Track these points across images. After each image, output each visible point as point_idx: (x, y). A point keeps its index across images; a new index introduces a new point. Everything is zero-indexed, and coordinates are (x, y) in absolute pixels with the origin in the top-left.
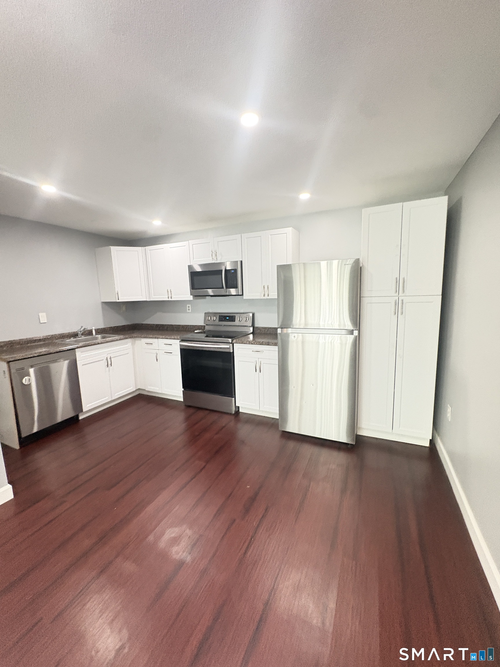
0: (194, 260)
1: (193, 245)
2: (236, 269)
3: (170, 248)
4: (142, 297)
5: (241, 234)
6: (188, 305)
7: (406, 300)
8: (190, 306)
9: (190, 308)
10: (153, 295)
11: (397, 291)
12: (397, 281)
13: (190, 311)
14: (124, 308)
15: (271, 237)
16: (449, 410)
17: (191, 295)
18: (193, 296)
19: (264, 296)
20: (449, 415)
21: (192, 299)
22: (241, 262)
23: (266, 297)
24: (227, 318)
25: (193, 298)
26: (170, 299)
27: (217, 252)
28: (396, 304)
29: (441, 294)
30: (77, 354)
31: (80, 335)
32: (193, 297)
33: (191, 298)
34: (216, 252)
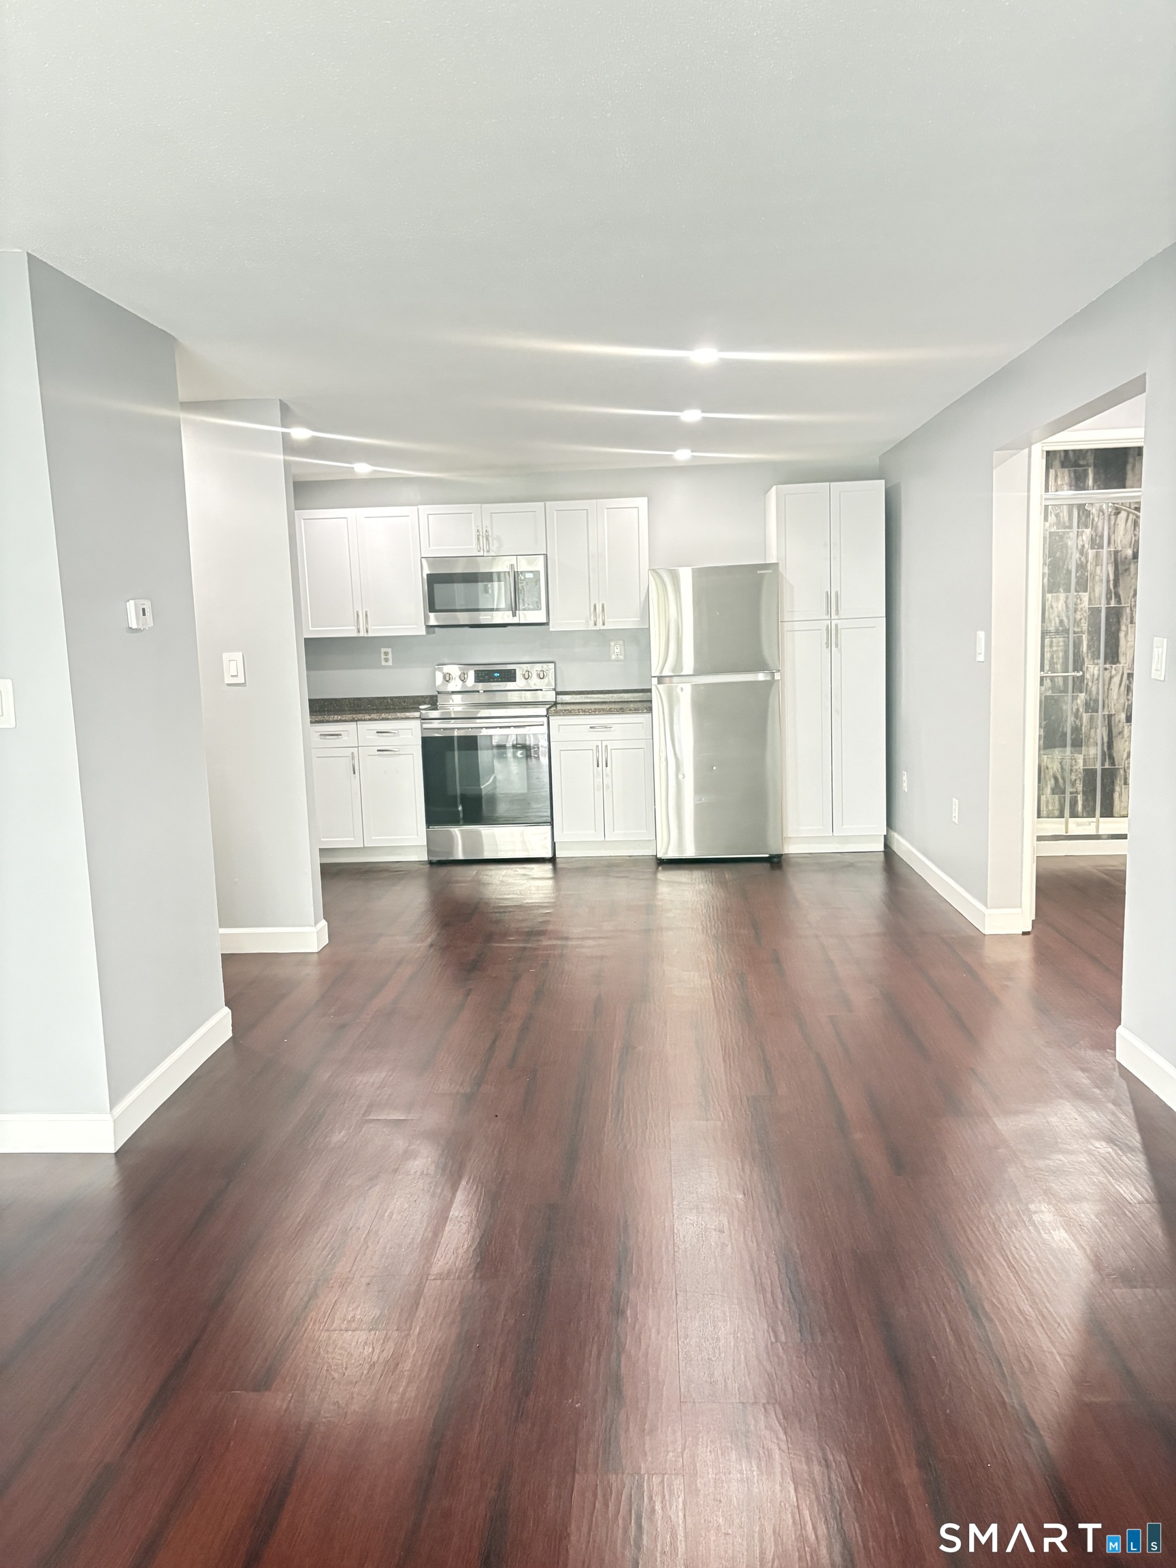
0: (431, 548)
1: (428, 515)
2: (538, 571)
5: (546, 503)
6: (383, 650)
7: (841, 624)
8: (389, 650)
9: (390, 656)
10: (310, 627)
11: (829, 612)
12: (828, 597)
13: (390, 663)
15: (608, 513)
16: (905, 778)
19: (595, 625)
20: (905, 785)
22: (545, 557)
23: (600, 626)
24: (496, 675)
26: (362, 634)
27: (490, 535)
28: (828, 630)
29: (884, 615)
34: (488, 535)
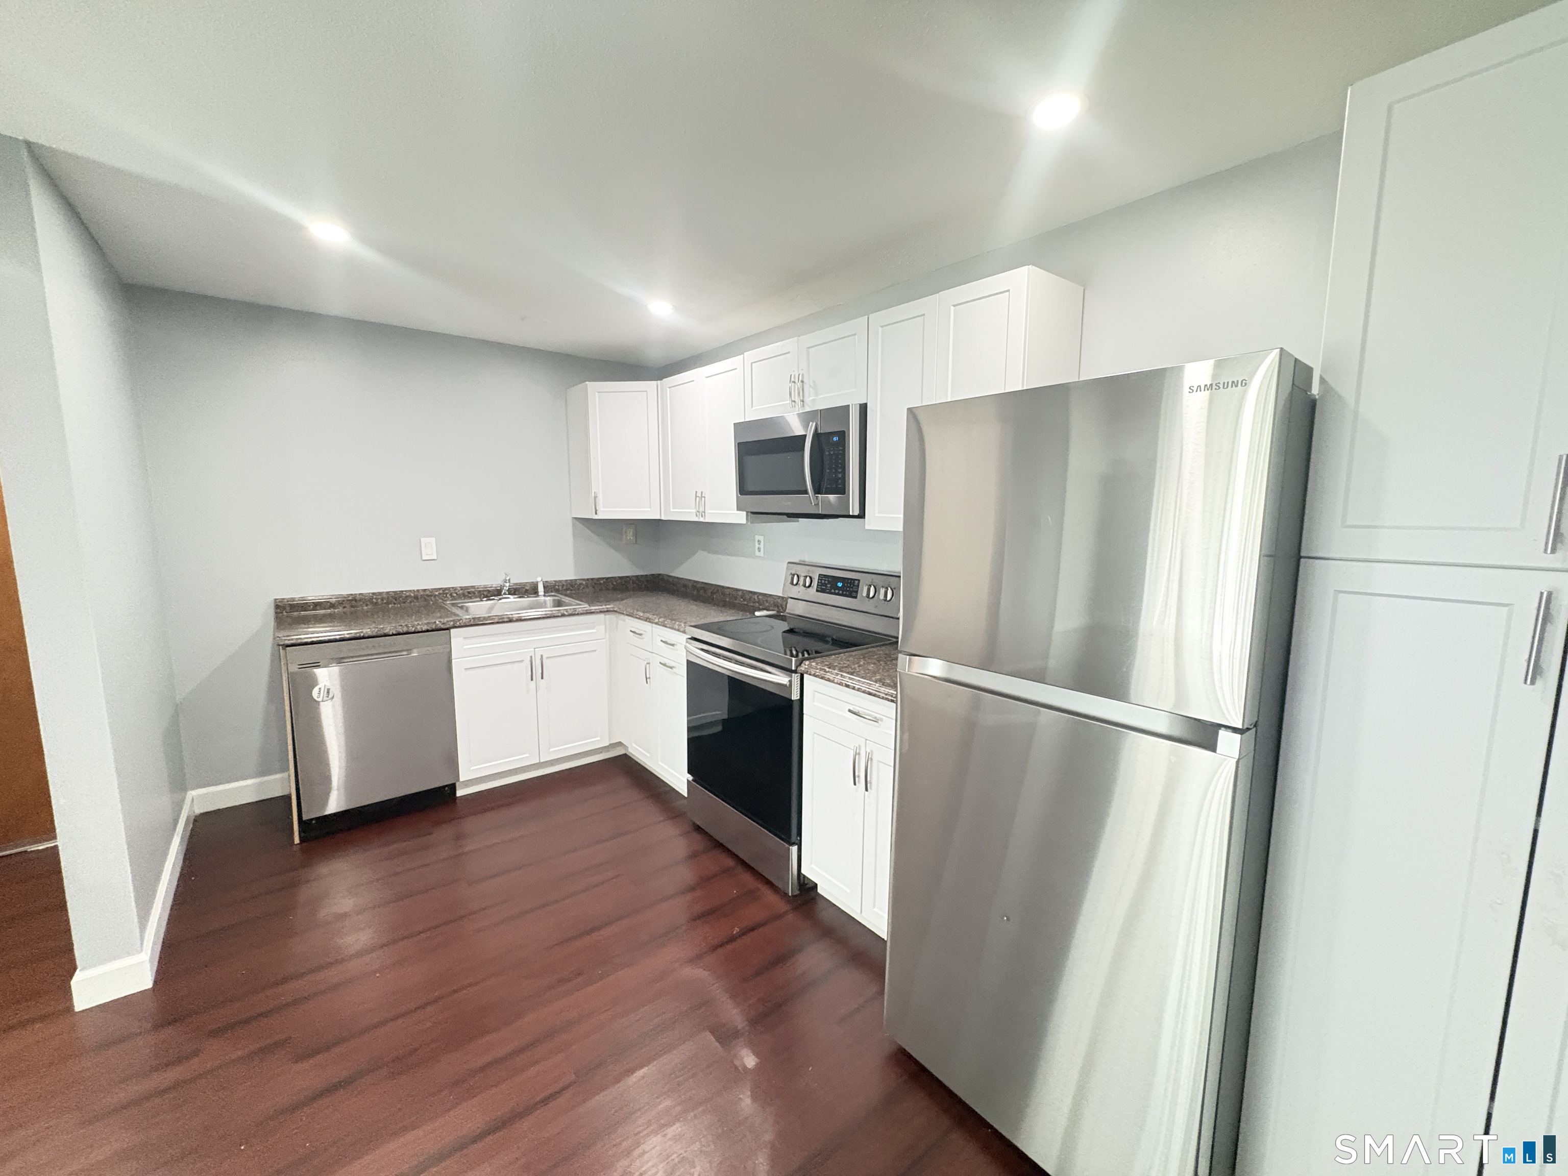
0: (754, 408)
1: (752, 363)
2: (844, 432)
3: (707, 377)
4: (649, 509)
5: (866, 317)
6: (757, 537)
8: (762, 539)
9: (762, 546)
10: (671, 508)
13: (762, 553)
14: (630, 535)
15: (955, 311)
17: (738, 510)
18: (747, 512)
21: (744, 521)
22: (864, 408)
24: (840, 585)
25: (747, 519)
26: (700, 519)
27: (805, 381)
30: (453, 641)
31: (505, 594)
32: (747, 515)
33: (741, 518)
34: (802, 382)
